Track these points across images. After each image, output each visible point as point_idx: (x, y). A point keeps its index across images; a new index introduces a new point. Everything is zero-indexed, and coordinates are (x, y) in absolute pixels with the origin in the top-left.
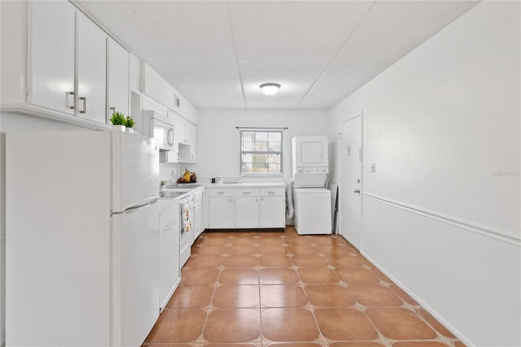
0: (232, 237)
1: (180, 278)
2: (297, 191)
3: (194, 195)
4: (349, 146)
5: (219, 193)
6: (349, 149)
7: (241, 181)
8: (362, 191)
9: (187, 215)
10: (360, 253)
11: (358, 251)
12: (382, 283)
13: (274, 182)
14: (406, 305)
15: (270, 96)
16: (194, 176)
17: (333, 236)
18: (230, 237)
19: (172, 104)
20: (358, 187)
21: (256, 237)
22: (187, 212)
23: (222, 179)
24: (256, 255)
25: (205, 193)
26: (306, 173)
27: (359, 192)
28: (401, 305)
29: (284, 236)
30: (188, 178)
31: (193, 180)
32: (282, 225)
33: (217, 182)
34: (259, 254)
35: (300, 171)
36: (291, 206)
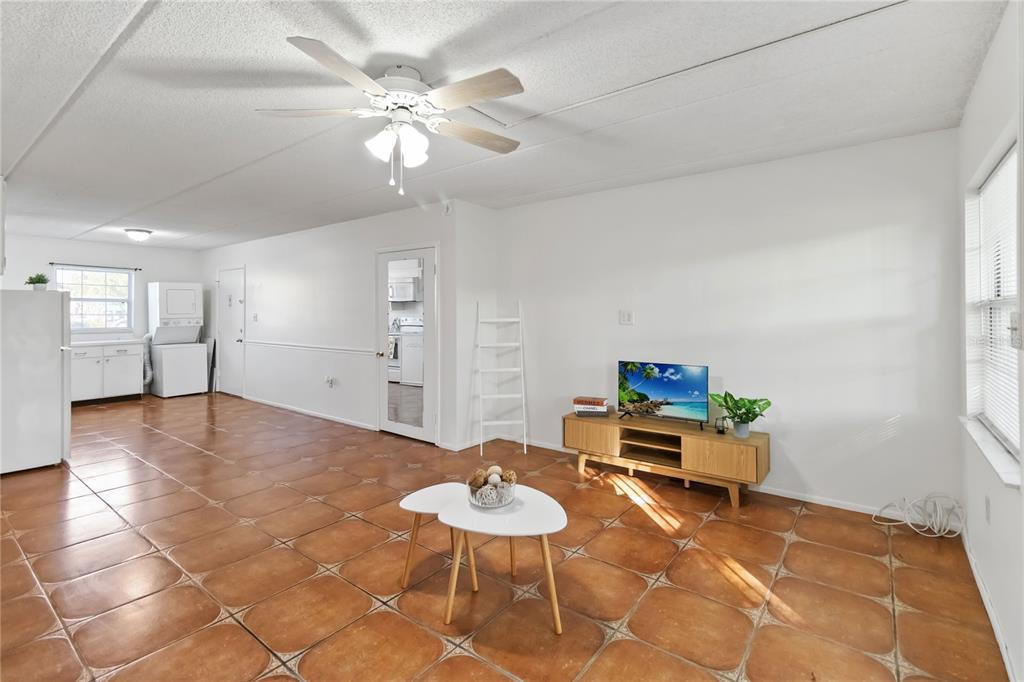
2: (157, 349)
4: (230, 296)
6: (230, 300)
8: (245, 339)
10: (242, 398)
15: (135, 242)
17: (209, 395)
20: (241, 336)
26: (174, 326)
27: (241, 341)
29: (143, 402)
32: (138, 388)
35: (165, 323)
36: (148, 369)
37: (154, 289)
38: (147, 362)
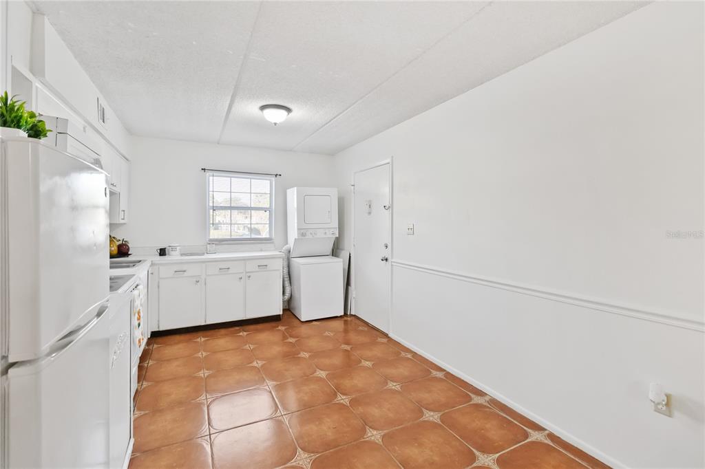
0: (203, 339)
1: (132, 440)
2: (296, 262)
4: (370, 201)
5: (176, 271)
6: (370, 206)
8: (392, 258)
9: (139, 319)
10: (389, 337)
11: (386, 335)
12: (435, 373)
13: (261, 250)
14: (477, 400)
15: (275, 124)
16: (126, 245)
17: (345, 318)
18: (199, 340)
19: (94, 117)
20: (387, 253)
21: (241, 334)
22: (139, 313)
23: (178, 248)
24: (255, 364)
25: (152, 274)
26: (311, 237)
27: (386, 260)
28: (469, 402)
29: (283, 326)
31: (124, 251)
32: (278, 311)
33: (169, 254)
34: (259, 362)
35: (302, 234)
36: (287, 284)
37: (292, 195)
38: (287, 276)
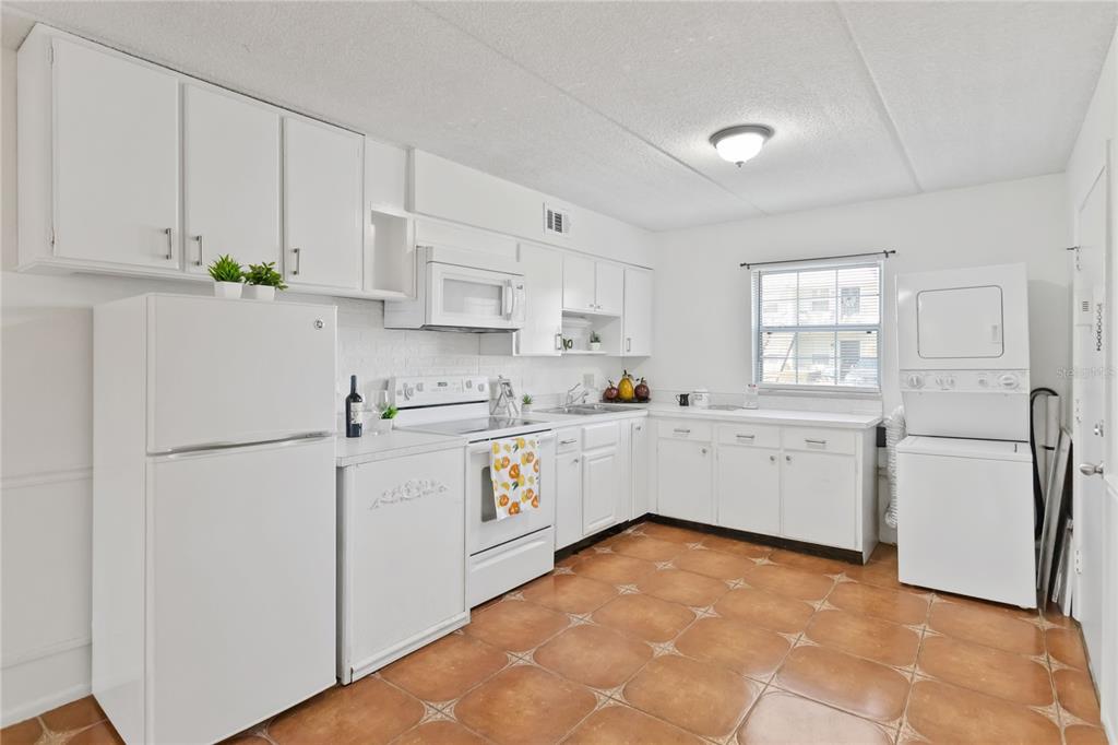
3: (583, 431)
5: (676, 431)
7: (752, 405)
9: (516, 476)
15: (739, 164)
16: (645, 387)
17: (1041, 619)
22: (514, 469)
23: (705, 395)
30: (628, 391)
31: (641, 396)
32: (853, 542)
33: (693, 404)
